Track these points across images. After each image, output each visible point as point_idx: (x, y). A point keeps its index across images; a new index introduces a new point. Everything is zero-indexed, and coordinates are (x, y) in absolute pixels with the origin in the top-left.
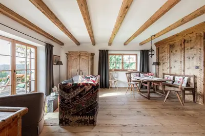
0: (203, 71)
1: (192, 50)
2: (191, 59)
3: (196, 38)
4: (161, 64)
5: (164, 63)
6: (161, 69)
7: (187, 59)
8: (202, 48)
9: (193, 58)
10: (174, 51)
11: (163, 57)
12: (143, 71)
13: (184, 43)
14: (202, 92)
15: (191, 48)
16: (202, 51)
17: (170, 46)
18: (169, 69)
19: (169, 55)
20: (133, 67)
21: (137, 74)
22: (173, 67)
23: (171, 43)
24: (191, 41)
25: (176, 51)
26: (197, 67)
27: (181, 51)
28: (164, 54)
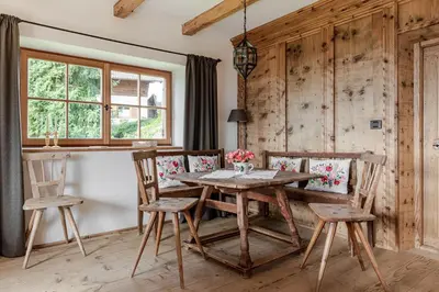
0: (393, 136)
1: (360, 63)
2: (356, 96)
3: (373, 25)
4: (256, 118)
5: (264, 115)
6: (253, 139)
7: (344, 95)
8: (391, 58)
9: (362, 92)
10: (300, 69)
11: (260, 90)
12: (196, 146)
13: (333, 40)
14: (393, 209)
15: (357, 59)
16: (392, 67)
17: (288, 50)
18: (283, 135)
19: (282, 82)
20: (155, 131)
21: (177, 159)
22: (296, 128)
23: (289, 39)
24: (354, 32)
25: (307, 69)
26: (375, 124)
27: (325, 68)
28: (263, 81)
